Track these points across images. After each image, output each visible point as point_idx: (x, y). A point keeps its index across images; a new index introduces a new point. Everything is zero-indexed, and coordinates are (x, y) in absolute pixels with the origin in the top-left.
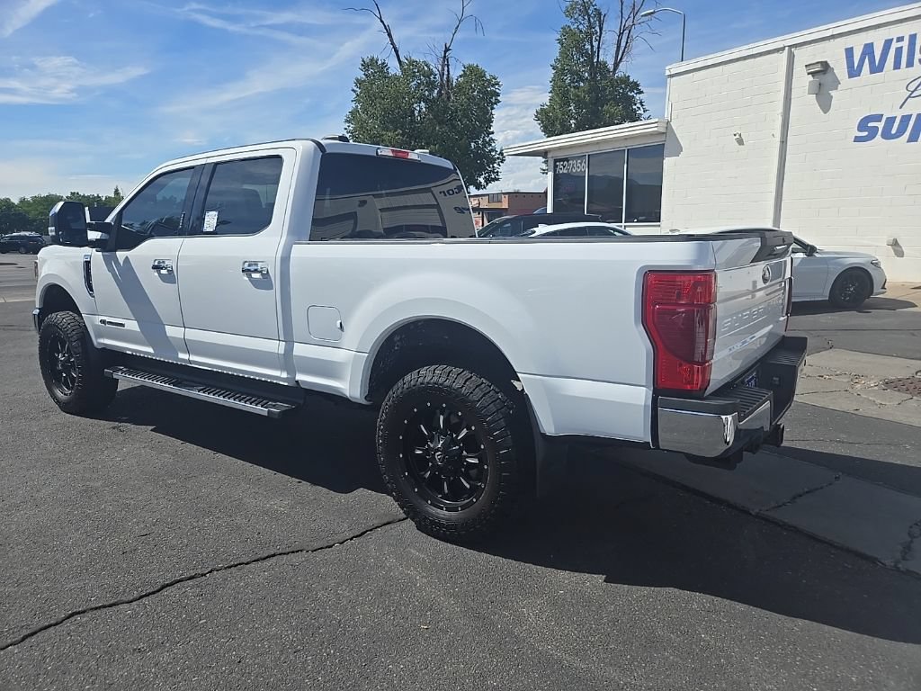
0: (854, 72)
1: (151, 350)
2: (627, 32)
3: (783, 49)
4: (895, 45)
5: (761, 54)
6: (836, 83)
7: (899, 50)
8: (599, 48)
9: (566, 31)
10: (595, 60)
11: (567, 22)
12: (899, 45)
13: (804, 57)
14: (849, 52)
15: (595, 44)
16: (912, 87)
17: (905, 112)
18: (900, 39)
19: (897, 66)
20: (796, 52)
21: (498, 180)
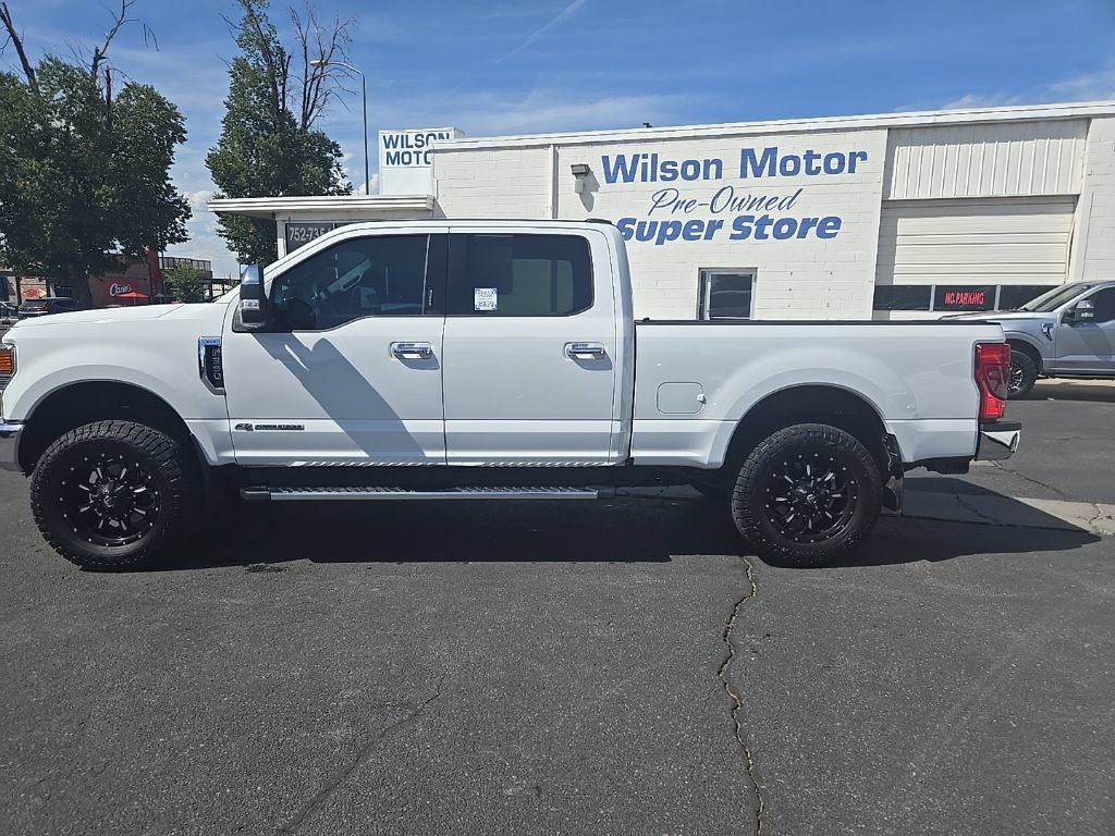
0: (610, 179)
1: (362, 454)
2: (316, 82)
3: (548, 146)
4: (641, 161)
5: (527, 147)
6: (596, 187)
7: (645, 165)
8: (283, 93)
9: (241, 65)
10: (281, 107)
11: (241, 53)
12: (645, 161)
13: (569, 158)
14: (606, 159)
15: (280, 89)
16: (657, 198)
17: (653, 218)
18: (645, 156)
19: (644, 179)
20: (560, 151)
21: (185, 240)
